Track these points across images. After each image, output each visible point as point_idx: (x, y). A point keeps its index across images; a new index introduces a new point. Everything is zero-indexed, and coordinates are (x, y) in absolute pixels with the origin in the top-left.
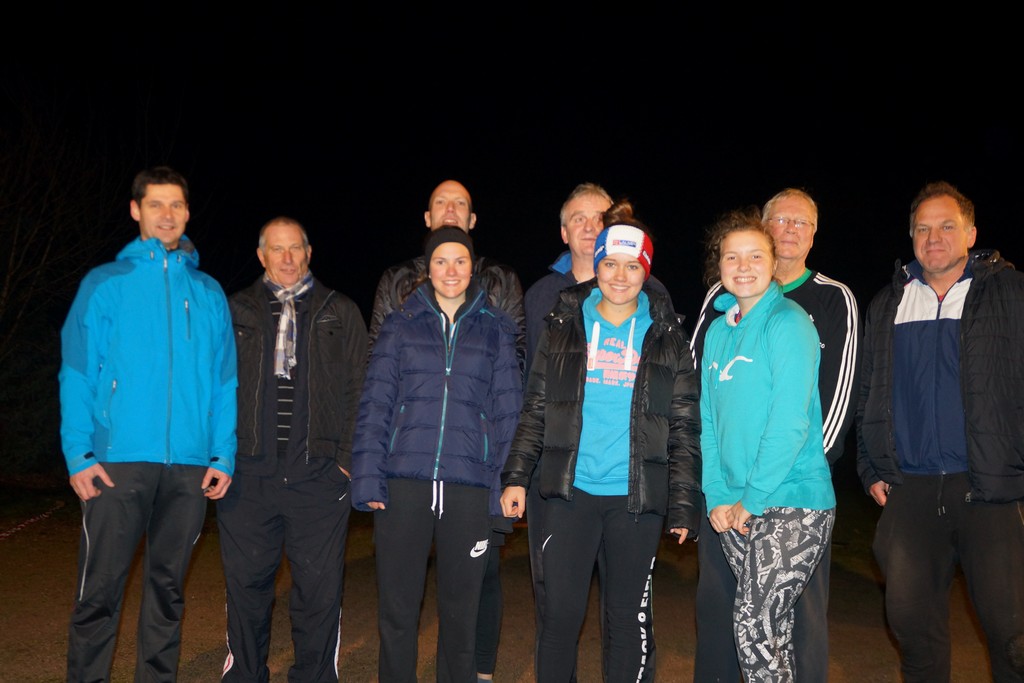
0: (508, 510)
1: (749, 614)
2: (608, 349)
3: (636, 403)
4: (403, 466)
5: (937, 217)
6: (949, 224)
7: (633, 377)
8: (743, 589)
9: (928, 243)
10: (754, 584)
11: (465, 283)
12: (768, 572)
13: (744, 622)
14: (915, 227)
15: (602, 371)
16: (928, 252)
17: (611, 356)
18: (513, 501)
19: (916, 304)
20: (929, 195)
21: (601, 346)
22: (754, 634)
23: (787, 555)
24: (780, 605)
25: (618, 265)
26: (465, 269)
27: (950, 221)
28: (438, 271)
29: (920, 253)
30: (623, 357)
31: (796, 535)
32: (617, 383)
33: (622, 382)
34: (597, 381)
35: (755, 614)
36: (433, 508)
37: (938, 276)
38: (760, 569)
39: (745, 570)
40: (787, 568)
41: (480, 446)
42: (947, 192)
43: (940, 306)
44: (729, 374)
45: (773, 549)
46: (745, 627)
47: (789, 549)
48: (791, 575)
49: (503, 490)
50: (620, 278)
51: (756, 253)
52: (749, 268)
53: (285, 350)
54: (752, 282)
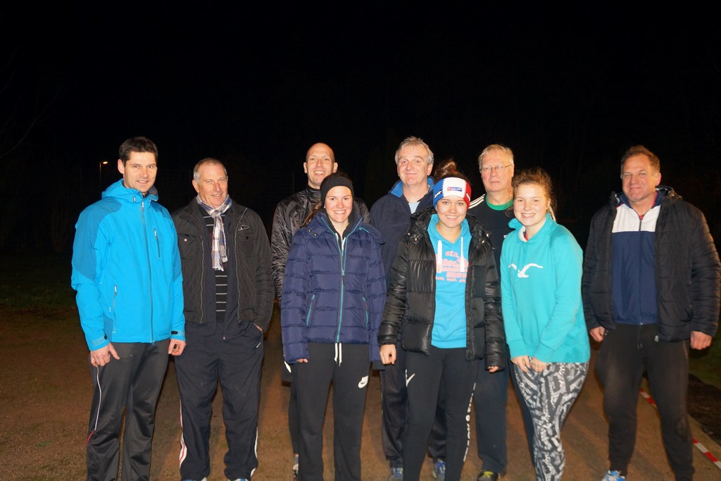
2: (449, 258)
3: (467, 293)
5: (636, 168)
6: (643, 172)
7: (465, 276)
9: (630, 184)
14: (623, 172)
15: (446, 273)
16: (631, 189)
17: (450, 263)
18: (388, 354)
19: (626, 220)
20: (631, 154)
21: (444, 257)
25: (451, 203)
27: (643, 170)
29: (626, 189)
30: (458, 263)
32: (455, 280)
33: (458, 279)
34: (442, 278)
42: (643, 152)
43: (641, 223)
44: (526, 274)
50: (453, 211)
51: (536, 199)
52: (531, 209)
53: (219, 251)
54: (532, 217)
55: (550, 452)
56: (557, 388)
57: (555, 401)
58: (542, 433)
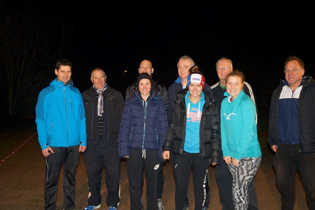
0: (165, 158)
1: (238, 189)
2: (193, 111)
3: (201, 128)
4: (134, 145)
5: (292, 67)
6: (295, 69)
7: (200, 119)
8: (235, 181)
9: (289, 75)
10: (239, 180)
11: (149, 90)
12: (243, 177)
13: (236, 191)
14: (285, 69)
15: (191, 118)
16: (289, 78)
17: (194, 113)
18: (166, 155)
19: (286, 93)
20: (290, 60)
21: (190, 110)
22: (239, 194)
23: (248, 171)
24: (246, 186)
25: (194, 86)
26: (149, 86)
27: (295, 68)
28: (141, 87)
29: (287, 78)
30: (197, 114)
31: (250, 166)
32: (195, 121)
33: (197, 121)
34: (190, 121)
35: (239, 189)
36: (143, 157)
37: (292, 84)
38: (240, 176)
39: (236, 176)
40: (248, 175)
41: (156, 138)
42: (295, 59)
43: (293, 94)
44: (229, 118)
45: (244, 170)
46: (237, 192)
47: (249, 170)
48: (249, 177)
49: (163, 151)
50: (195, 90)
51: (237, 83)
52: (235, 88)
53: (100, 108)
54: (235, 92)
55: (239, 203)
56: (243, 173)
57: (242, 179)
58: (235, 194)
